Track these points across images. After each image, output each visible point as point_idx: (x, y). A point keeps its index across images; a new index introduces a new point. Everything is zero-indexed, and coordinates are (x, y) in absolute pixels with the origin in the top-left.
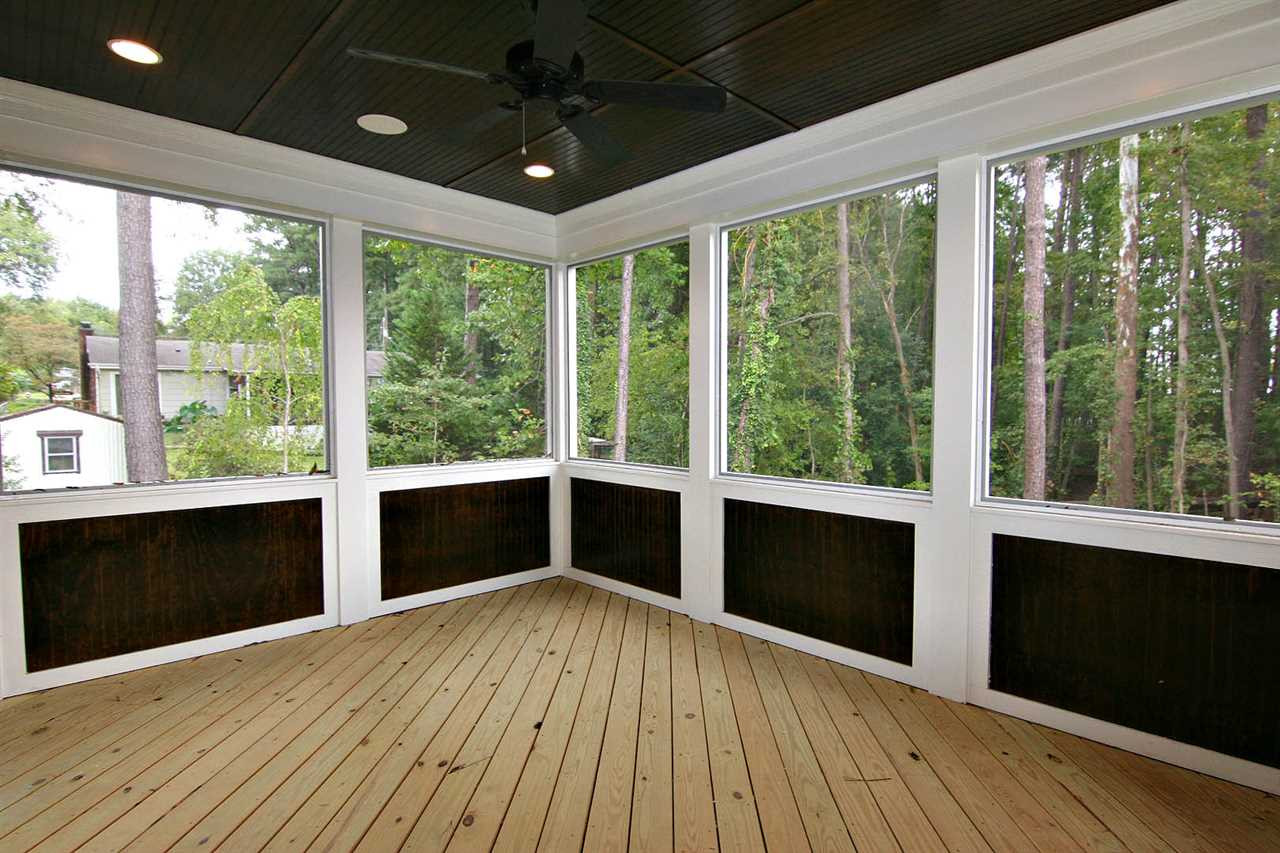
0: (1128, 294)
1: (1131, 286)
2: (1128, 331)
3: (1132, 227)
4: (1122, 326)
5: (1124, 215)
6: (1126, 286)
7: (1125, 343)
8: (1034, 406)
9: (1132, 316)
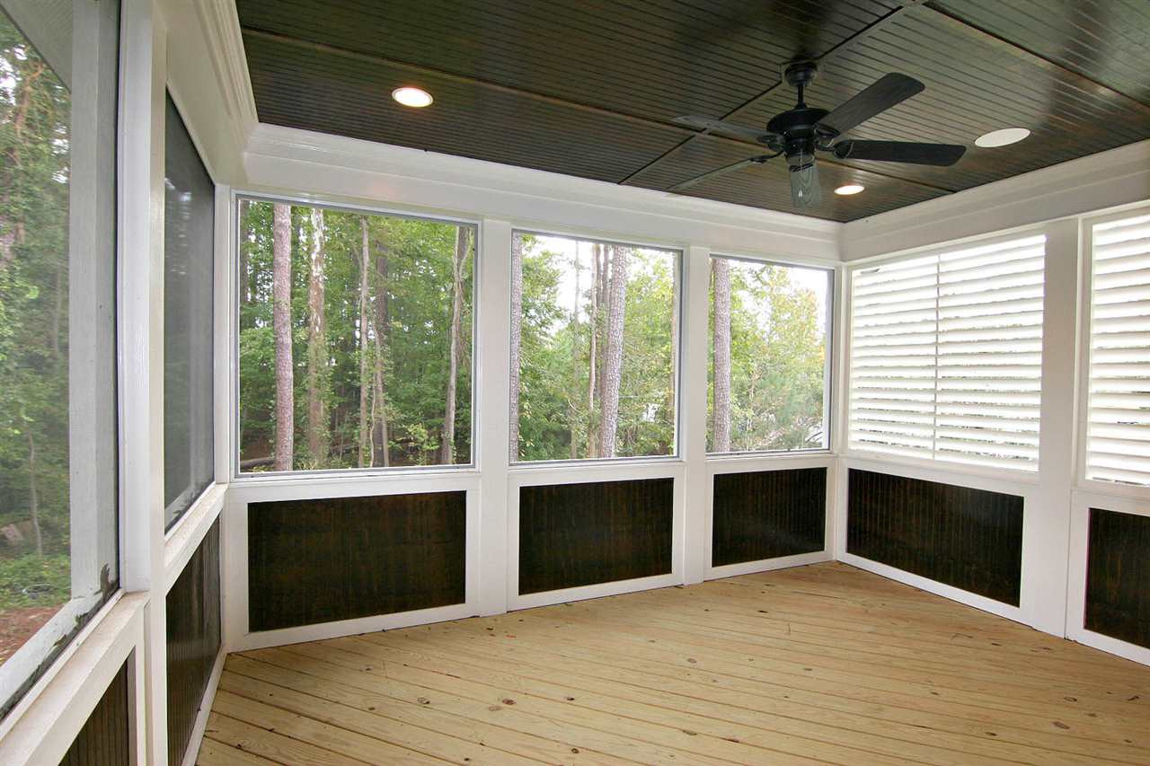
0: (319, 290)
1: (320, 284)
2: (319, 320)
3: (320, 238)
4: (315, 315)
5: (316, 227)
6: (317, 284)
7: (317, 329)
8: (285, 379)
9: (322, 308)
